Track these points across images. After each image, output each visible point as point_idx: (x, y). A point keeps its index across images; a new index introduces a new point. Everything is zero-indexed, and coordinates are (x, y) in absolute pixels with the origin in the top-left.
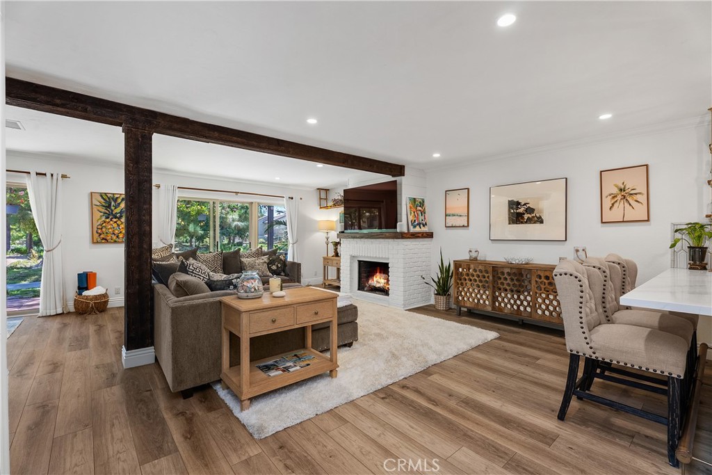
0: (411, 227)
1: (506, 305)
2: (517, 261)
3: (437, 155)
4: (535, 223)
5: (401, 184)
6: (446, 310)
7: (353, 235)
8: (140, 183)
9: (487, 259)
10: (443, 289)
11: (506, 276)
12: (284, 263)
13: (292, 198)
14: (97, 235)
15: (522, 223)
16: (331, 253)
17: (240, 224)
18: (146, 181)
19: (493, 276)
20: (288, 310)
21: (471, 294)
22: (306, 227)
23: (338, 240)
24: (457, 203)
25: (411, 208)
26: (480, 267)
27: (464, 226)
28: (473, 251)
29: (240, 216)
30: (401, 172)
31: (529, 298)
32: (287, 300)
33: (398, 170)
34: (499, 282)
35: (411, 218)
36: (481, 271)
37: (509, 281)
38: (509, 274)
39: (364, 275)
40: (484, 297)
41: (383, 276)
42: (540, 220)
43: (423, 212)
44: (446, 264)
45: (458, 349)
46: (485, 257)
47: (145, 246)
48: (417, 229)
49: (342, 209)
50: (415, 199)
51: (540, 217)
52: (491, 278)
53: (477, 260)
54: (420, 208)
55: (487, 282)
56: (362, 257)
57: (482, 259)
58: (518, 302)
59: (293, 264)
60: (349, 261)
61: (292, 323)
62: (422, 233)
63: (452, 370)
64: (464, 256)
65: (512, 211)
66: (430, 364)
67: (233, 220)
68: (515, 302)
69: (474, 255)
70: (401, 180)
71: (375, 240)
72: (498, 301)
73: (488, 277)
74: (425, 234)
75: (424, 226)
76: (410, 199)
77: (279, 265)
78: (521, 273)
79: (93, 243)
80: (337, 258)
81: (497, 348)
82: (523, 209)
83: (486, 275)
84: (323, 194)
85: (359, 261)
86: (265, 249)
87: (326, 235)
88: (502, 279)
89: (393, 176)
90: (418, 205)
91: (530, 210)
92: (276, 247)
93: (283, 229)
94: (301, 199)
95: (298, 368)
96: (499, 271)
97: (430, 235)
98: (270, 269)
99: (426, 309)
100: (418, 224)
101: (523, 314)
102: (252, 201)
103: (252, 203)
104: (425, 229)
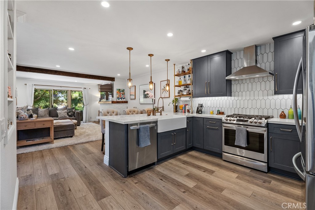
0: (117, 99)
5: (114, 84)
15: (146, 98)
20: (32, 123)
22: (92, 99)
24: (133, 91)
25: (117, 92)
27: (134, 99)
33: (112, 79)
35: (117, 96)
43: (124, 94)
48: (120, 100)
50: (120, 89)
54: (122, 93)
65: (144, 94)
74: (123, 102)
76: (117, 89)
77: (72, 113)
90: (121, 91)
94: (90, 89)
97: (126, 102)
98: (68, 114)
100: (120, 98)
102: (68, 89)
103: (68, 90)
104: (124, 100)
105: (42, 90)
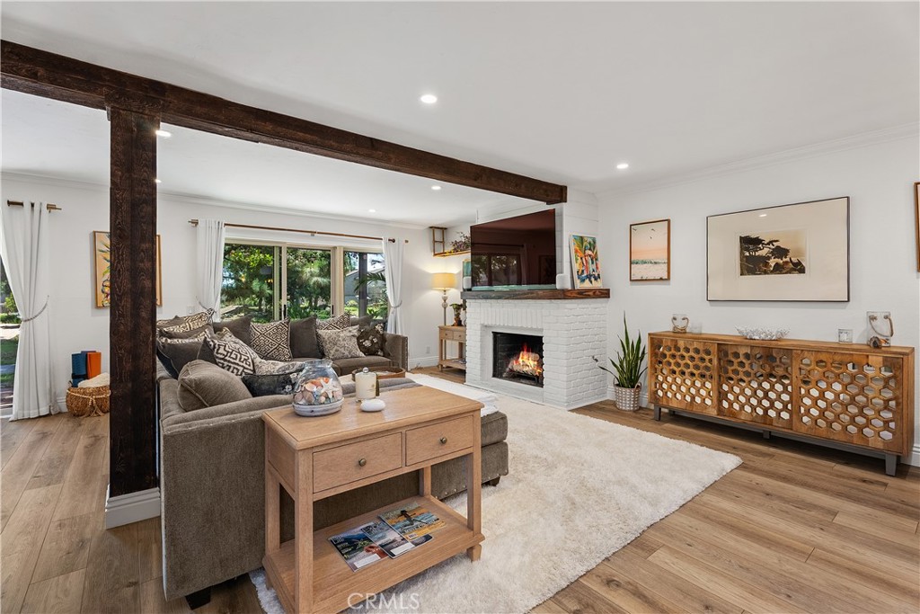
0: (577, 282)
1: (742, 407)
2: (763, 336)
3: (623, 166)
4: (789, 272)
5: (561, 215)
6: (634, 411)
7: (485, 293)
8: (134, 205)
9: (703, 332)
10: (629, 378)
11: (742, 359)
12: (383, 338)
13: (394, 241)
14: (103, 296)
15: (765, 273)
16: (451, 321)
17: (320, 280)
18: (145, 202)
19: (719, 359)
20: (390, 438)
21: (679, 387)
22: (414, 282)
23: (461, 302)
24: (650, 243)
25: (576, 251)
26: (696, 345)
27: (661, 279)
28: (679, 318)
29: (321, 269)
30: (562, 196)
31: (785, 397)
32: (389, 419)
33: (557, 193)
34: (730, 368)
35: (576, 267)
36: (697, 351)
37: (747, 368)
38: (747, 356)
39: (501, 354)
40: (703, 392)
41: (533, 355)
42: (799, 268)
43: (595, 259)
44: (633, 338)
45: (685, 492)
46: (701, 328)
47: (144, 314)
48: (587, 285)
49: (467, 256)
50: (582, 238)
51: (799, 263)
52: (715, 362)
53: (685, 333)
54: (590, 253)
55: (707, 368)
56: (499, 327)
57: (696, 331)
58: (766, 403)
59: (396, 338)
60: (479, 333)
61: (398, 463)
62: (594, 291)
63: (689, 541)
64: (664, 326)
65: (747, 254)
66: (644, 524)
67: (312, 275)
68: (760, 402)
69: (680, 324)
70: (562, 209)
71: (520, 301)
72: (727, 400)
73: (710, 361)
74: (597, 293)
75: (596, 279)
76: (575, 238)
77: (375, 340)
78: (772, 356)
79: (97, 307)
80: (459, 328)
81: (750, 488)
82: (766, 250)
83: (707, 357)
84: (438, 236)
85: (495, 334)
86: (355, 314)
87: (442, 294)
88: (736, 364)
89: (549, 203)
90: (586, 246)
91: (781, 252)
92: (370, 311)
93: (380, 288)
94: (407, 241)
95: (408, 546)
96: (729, 352)
97: (605, 294)
98: (360, 345)
99: (602, 409)
100: (587, 277)
101: (775, 424)
102: (335, 245)
103: (335, 248)
104: (597, 285)
105: (249, 246)
